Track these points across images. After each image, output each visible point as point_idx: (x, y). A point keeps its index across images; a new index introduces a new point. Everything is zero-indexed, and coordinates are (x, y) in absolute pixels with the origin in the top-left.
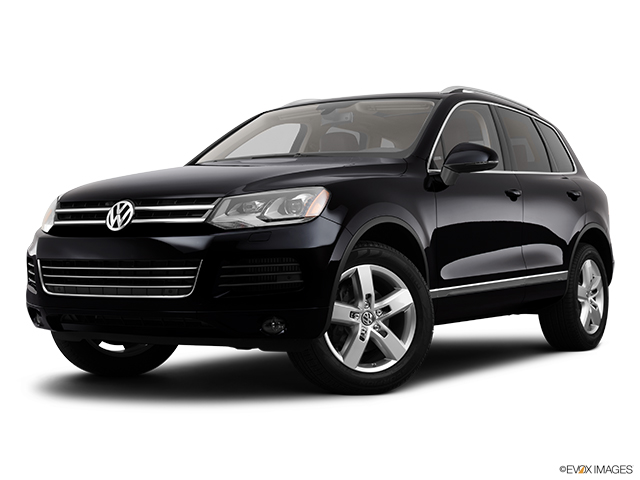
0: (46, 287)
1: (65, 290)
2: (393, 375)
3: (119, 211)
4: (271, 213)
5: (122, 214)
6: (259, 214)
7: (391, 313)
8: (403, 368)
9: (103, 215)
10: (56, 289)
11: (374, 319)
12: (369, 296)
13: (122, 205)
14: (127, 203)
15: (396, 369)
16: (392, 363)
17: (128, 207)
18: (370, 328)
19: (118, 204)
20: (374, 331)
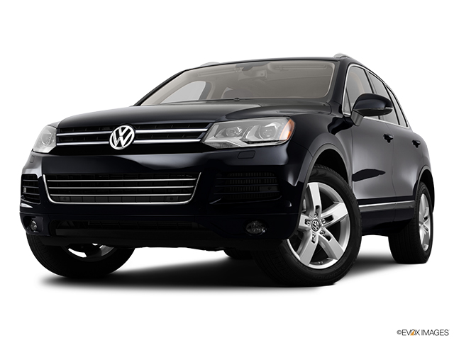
0: (51, 197)
1: (71, 199)
2: (336, 271)
3: (121, 134)
4: (250, 137)
5: (124, 136)
6: (241, 138)
7: (333, 221)
8: (342, 266)
9: (107, 137)
10: (62, 199)
11: (320, 226)
12: (317, 207)
13: (123, 129)
14: (128, 127)
15: (338, 267)
16: (334, 261)
17: (129, 131)
18: (318, 233)
19: (120, 128)
20: (321, 236)
